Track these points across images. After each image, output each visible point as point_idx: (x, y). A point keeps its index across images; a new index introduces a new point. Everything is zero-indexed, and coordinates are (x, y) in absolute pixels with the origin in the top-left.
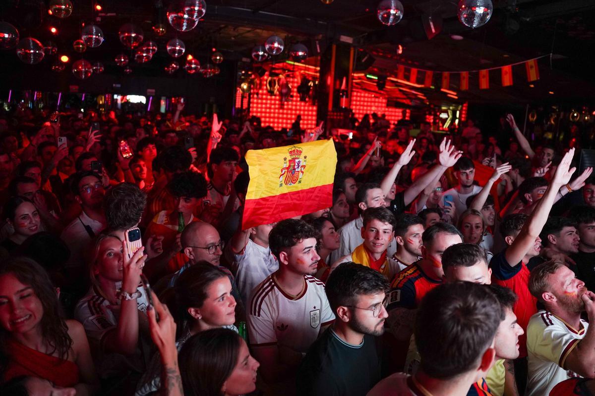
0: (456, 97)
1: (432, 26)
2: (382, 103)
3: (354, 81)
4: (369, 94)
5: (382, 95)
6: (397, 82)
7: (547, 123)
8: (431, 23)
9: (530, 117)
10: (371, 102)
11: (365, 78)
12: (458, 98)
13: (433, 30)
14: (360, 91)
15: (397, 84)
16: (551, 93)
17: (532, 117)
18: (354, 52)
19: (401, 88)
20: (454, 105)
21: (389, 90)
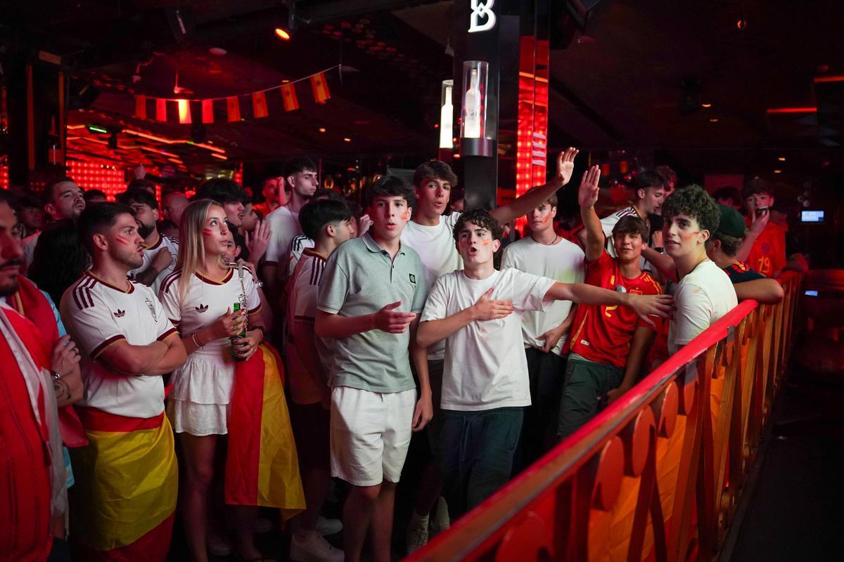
0: (225, 158)
1: (182, 25)
2: (117, 177)
3: (68, 138)
4: (95, 162)
5: (115, 161)
6: (137, 136)
7: (347, 192)
8: (180, 20)
9: (325, 184)
10: (100, 176)
11: (88, 132)
12: (228, 159)
13: (183, 30)
14: (81, 157)
15: (138, 140)
16: (346, 140)
17: (327, 185)
18: (65, 81)
19: (145, 148)
20: (223, 171)
21: (126, 152)
